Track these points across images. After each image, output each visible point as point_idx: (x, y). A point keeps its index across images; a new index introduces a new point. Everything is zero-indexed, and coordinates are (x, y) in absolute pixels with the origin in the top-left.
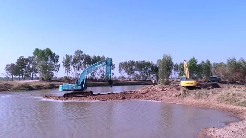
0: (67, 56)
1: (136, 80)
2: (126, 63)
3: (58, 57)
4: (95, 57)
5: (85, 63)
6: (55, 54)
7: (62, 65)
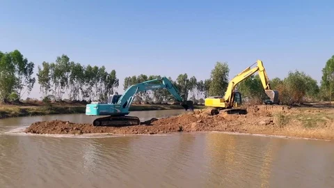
0: (45, 64)
1: (148, 103)
2: (134, 78)
3: (32, 65)
4: (90, 68)
5: (73, 77)
6: (26, 61)
7: (37, 78)
